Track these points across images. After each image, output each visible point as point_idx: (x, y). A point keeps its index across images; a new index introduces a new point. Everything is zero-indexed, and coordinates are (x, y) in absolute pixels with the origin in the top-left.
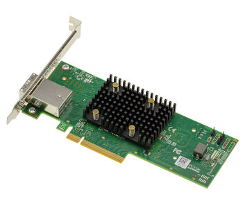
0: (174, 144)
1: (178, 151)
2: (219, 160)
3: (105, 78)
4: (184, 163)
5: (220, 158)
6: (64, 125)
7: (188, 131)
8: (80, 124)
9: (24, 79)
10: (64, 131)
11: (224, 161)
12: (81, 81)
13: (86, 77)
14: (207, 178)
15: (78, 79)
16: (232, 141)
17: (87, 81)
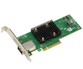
0: (62, 28)
1: (65, 29)
3: (30, 31)
5: (73, 21)
6: (39, 49)
7: (59, 23)
8: (41, 46)
10: (41, 50)
12: (25, 38)
13: (24, 36)
14: (79, 27)
15: (24, 38)
16: (69, 16)
17: (26, 37)
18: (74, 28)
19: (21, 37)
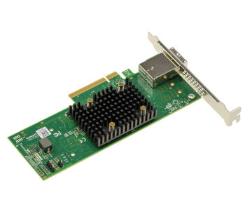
0: (66, 135)
2: (31, 157)
4: (43, 133)
5: (33, 159)
7: (75, 150)
9: (182, 52)
10: (123, 73)
11: (28, 161)
12: (171, 102)
13: (173, 106)
14: (17, 141)
15: (174, 101)
16: (45, 175)
17: (169, 106)
18: (30, 138)
19: (184, 105)
